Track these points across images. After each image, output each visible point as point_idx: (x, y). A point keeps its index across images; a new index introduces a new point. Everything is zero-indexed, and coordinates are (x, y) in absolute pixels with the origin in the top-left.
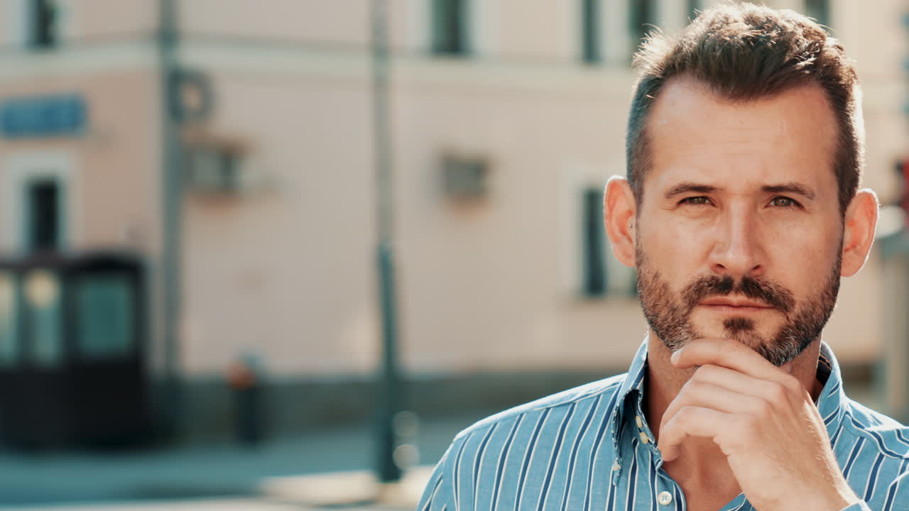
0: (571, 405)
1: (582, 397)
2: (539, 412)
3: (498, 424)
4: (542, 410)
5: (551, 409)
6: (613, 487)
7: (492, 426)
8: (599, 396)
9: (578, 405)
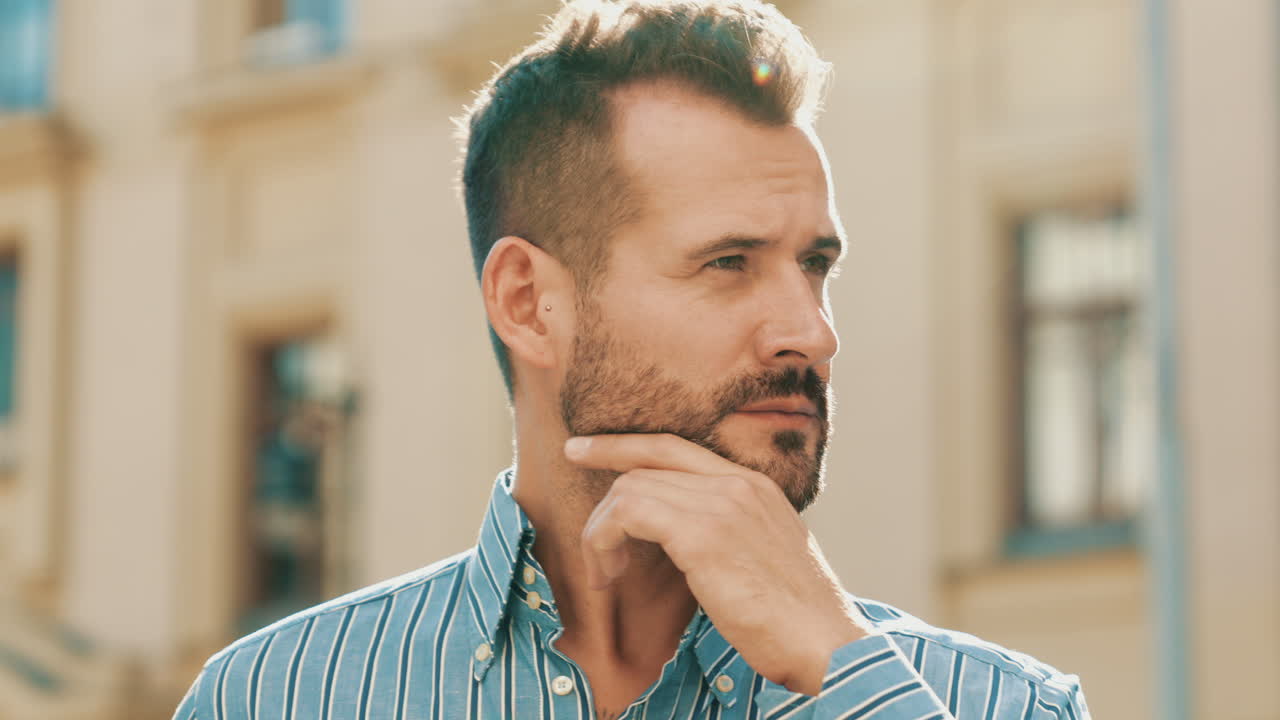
0: (385, 601)
1: (401, 588)
2: (339, 613)
3: (277, 635)
4: (344, 609)
5: (357, 608)
6: (475, 684)
7: (267, 639)
8: (428, 584)
9: (398, 597)
